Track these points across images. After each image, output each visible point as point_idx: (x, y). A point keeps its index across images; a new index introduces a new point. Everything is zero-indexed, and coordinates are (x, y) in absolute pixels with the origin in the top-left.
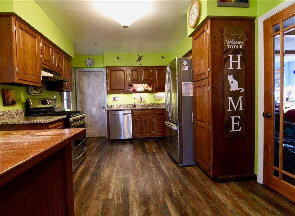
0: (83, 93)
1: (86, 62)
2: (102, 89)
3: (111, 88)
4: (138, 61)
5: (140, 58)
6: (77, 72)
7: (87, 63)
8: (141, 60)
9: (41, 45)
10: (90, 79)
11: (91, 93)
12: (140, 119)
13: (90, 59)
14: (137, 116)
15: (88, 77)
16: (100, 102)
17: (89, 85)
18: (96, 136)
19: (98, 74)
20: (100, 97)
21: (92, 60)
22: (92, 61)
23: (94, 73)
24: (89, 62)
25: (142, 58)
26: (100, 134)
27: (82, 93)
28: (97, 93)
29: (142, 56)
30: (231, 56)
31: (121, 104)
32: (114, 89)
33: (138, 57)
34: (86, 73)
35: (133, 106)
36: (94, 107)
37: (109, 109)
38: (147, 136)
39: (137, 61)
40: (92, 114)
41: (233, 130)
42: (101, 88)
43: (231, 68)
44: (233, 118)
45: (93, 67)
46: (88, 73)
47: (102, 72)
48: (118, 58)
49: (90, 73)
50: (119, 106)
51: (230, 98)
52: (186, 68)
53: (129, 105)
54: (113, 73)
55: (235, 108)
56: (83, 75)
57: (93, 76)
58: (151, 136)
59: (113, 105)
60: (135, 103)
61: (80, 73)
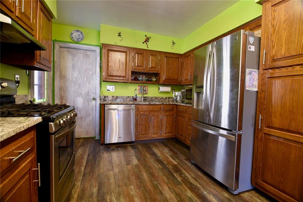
0: (65, 77)
1: (72, 34)
2: (92, 74)
3: (108, 73)
4: (145, 43)
5: (147, 40)
6: (57, 46)
7: (73, 36)
8: (148, 42)
10: (76, 59)
11: (76, 78)
12: (145, 116)
13: (78, 31)
14: (142, 113)
15: (74, 56)
16: (88, 92)
17: (73, 67)
18: (81, 137)
19: (88, 53)
20: (89, 84)
21: (82, 33)
22: (80, 34)
23: (82, 51)
24: (76, 35)
25: (150, 39)
26: (87, 134)
27: (63, 77)
28: (85, 78)
29: (150, 38)
31: (118, 96)
32: (111, 75)
33: (145, 38)
34: (71, 50)
35: (133, 98)
36: (80, 98)
37: (103, 102)
38: (153, 137)
39: (143, 43)
40: (77, 107)
42: (91, 73)
45: (82, 42)
46: (73, 50)
47: (94, 51)
48: (119, 35)
49: (76, 50)
50: (115, 98)
52: (253, 48)
53: (128, 97)
54: (113, 54)
56: (66, 53)
57: (80, 55)
58: (158, 137)
59: (107, 97)
60: (136, 95)
61: (61, 49)
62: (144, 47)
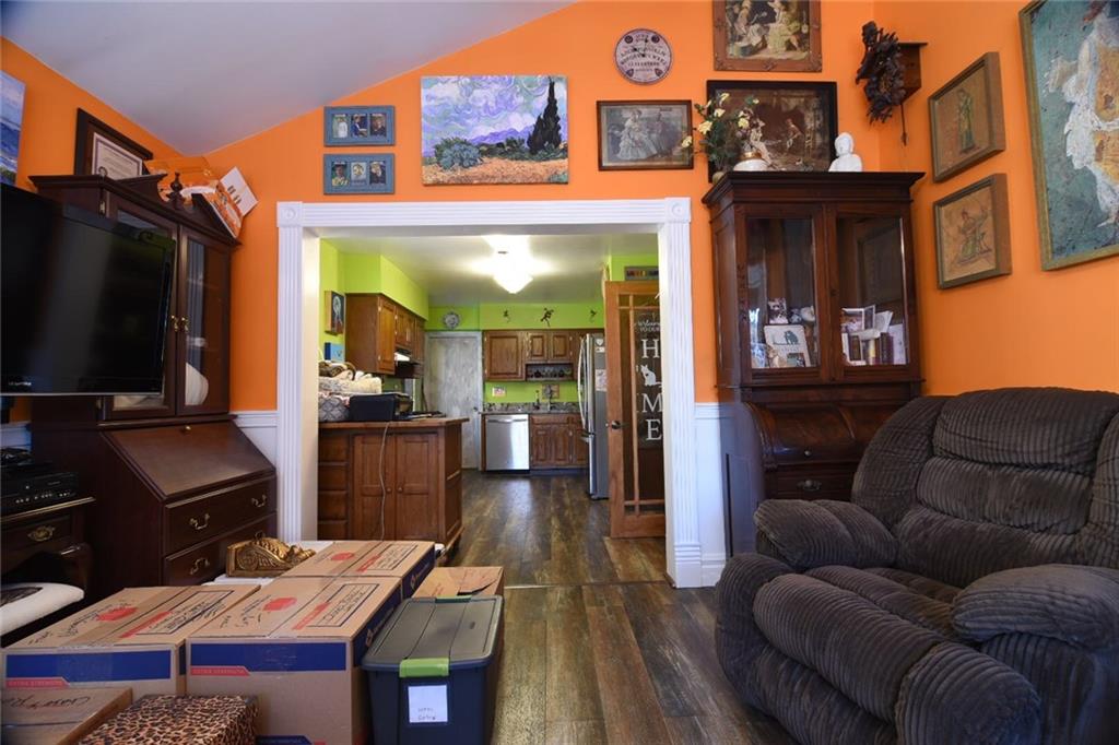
0: (436, 380)
1: (444, 319)
2: (473, 372)
3: (490, 370)
4: (544, 320)
5: (548, 315)
7: (446, 322)
8: (549, 317)
9: (396, 317)
10: (450, 351)
11: (450, 379)
12: (544, 432)
13: (452, 314)
14: (539, 426)
15: (447, 347)
16: (467, 399)
17: (447, 364)
19: (467, 342)
20: (468, 386)
21: (457, 316)
22: (455, 318)
23: (458, 340)
24: (449, 319)
25: (552, 313)
26: (466, 462)
27: (434, 380)
28: (463, 379)
30: (645, 341)
31: (510, 402)
32: (496, 372)
33: (545, 312)
34: (444, 340)
35: (535, 405)
36: (457, 405)
37: (487, 411)
38: (558, 466)
39: (542, 320)
41: (650, 438)
42: (470, 371)
43: (645, 356)
44: (649, 421)
45: (457, 328)
46: (447, 340)
47: (475, 337)
48: (506, 314)
49: (450, 340)
50: (505, 406)
51: (645, 396)
52: (602, 350)
53: (526, 404)
54: (497, 342)
55: (653, 409)
56: (438, 345)
57: (456, 346)
58: (566, 464)
59: (494, 404)
60: (537, 400)
61: (433, 341)
62: (544, 325)
